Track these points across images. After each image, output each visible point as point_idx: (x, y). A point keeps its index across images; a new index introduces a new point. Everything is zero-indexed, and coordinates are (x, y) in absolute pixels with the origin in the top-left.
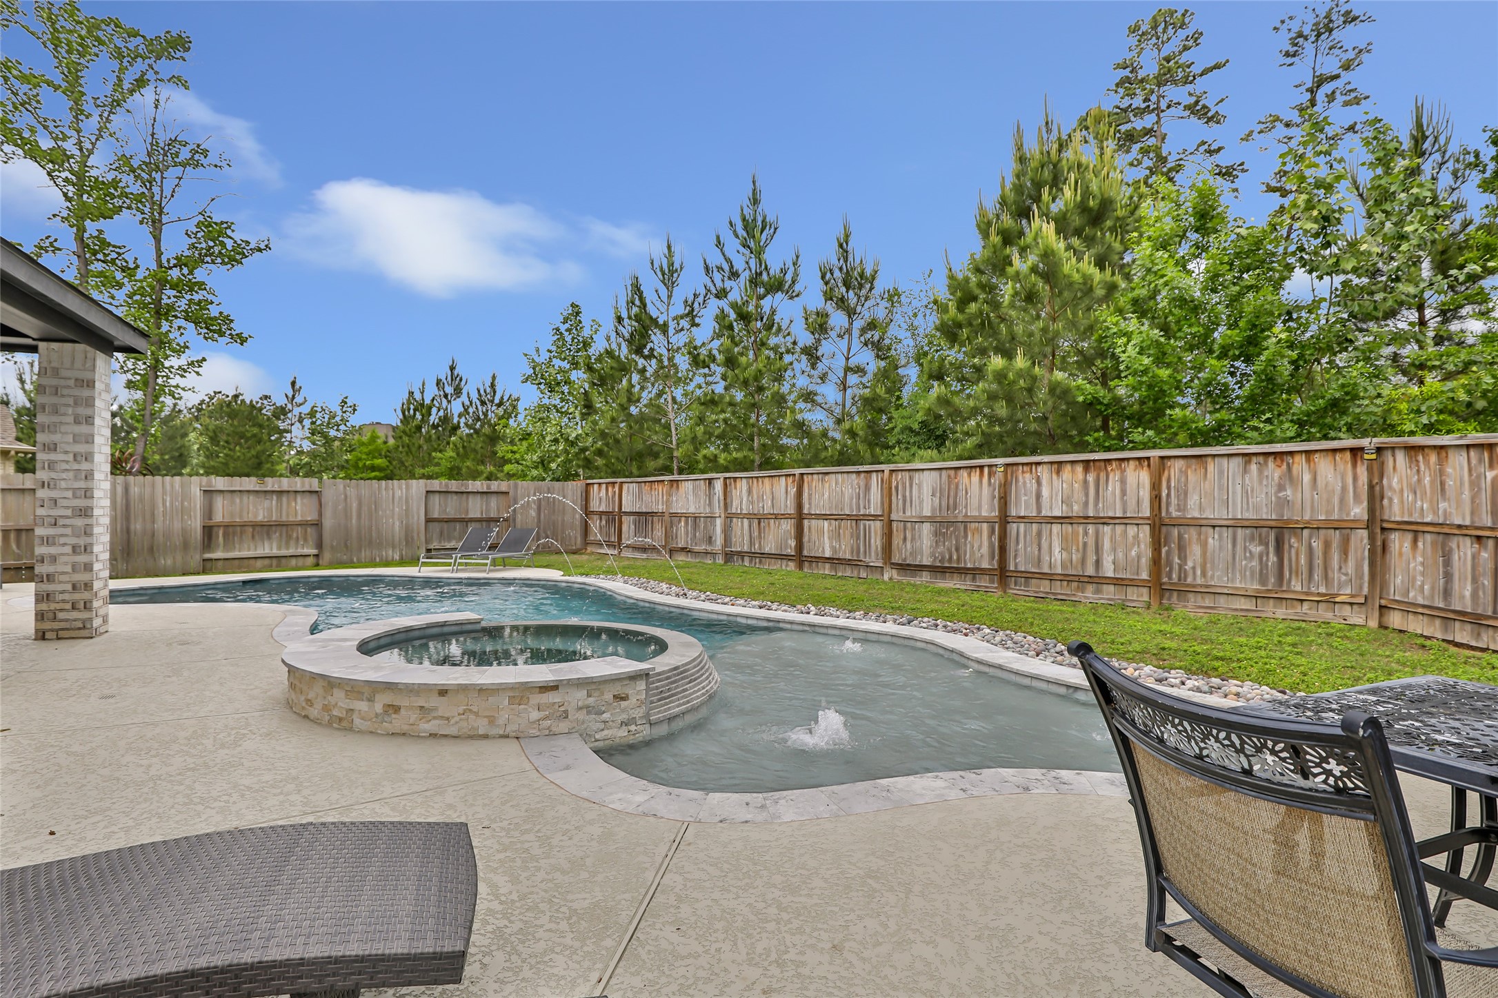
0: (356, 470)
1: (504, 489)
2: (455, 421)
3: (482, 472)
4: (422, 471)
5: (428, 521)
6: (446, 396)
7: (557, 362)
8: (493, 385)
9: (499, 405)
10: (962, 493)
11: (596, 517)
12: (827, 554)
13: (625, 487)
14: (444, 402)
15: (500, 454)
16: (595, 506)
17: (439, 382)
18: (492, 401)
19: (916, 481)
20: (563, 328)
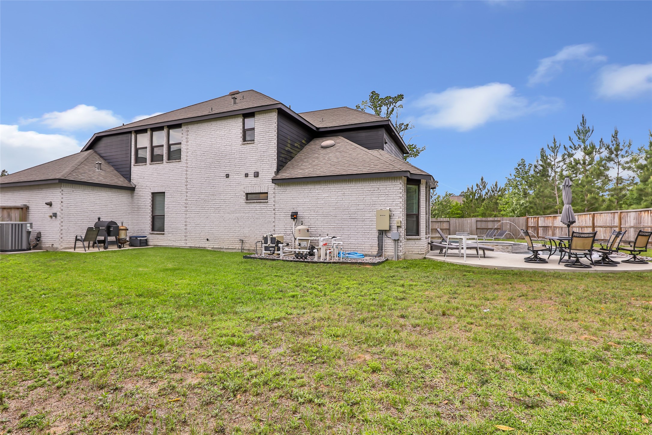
0: (452, 215)
1: (499, 220)
2: (484, 197)
3: (493, 214)
4: (473, 214)
5: (477, 229)
6: (480, 189)
7: (517, 179)
8: (496, 185)
9: (499, 191)
10: (642, 219)
11: (530, 228)
12: (602, 238)
13: (539, 218)
14: (480, 191)
15: (499, 208)
16: (530, 224)
17: (477, 185)
18: (496, 190)
19: (629, 215)
20: (519, 168)
